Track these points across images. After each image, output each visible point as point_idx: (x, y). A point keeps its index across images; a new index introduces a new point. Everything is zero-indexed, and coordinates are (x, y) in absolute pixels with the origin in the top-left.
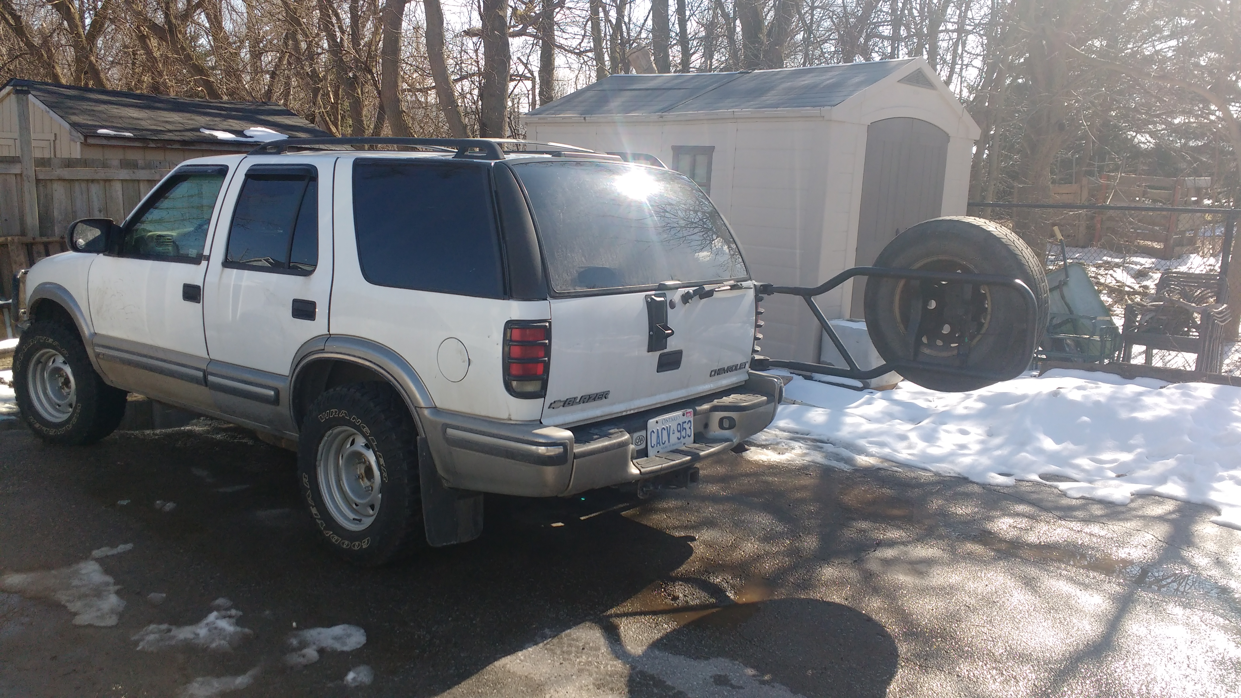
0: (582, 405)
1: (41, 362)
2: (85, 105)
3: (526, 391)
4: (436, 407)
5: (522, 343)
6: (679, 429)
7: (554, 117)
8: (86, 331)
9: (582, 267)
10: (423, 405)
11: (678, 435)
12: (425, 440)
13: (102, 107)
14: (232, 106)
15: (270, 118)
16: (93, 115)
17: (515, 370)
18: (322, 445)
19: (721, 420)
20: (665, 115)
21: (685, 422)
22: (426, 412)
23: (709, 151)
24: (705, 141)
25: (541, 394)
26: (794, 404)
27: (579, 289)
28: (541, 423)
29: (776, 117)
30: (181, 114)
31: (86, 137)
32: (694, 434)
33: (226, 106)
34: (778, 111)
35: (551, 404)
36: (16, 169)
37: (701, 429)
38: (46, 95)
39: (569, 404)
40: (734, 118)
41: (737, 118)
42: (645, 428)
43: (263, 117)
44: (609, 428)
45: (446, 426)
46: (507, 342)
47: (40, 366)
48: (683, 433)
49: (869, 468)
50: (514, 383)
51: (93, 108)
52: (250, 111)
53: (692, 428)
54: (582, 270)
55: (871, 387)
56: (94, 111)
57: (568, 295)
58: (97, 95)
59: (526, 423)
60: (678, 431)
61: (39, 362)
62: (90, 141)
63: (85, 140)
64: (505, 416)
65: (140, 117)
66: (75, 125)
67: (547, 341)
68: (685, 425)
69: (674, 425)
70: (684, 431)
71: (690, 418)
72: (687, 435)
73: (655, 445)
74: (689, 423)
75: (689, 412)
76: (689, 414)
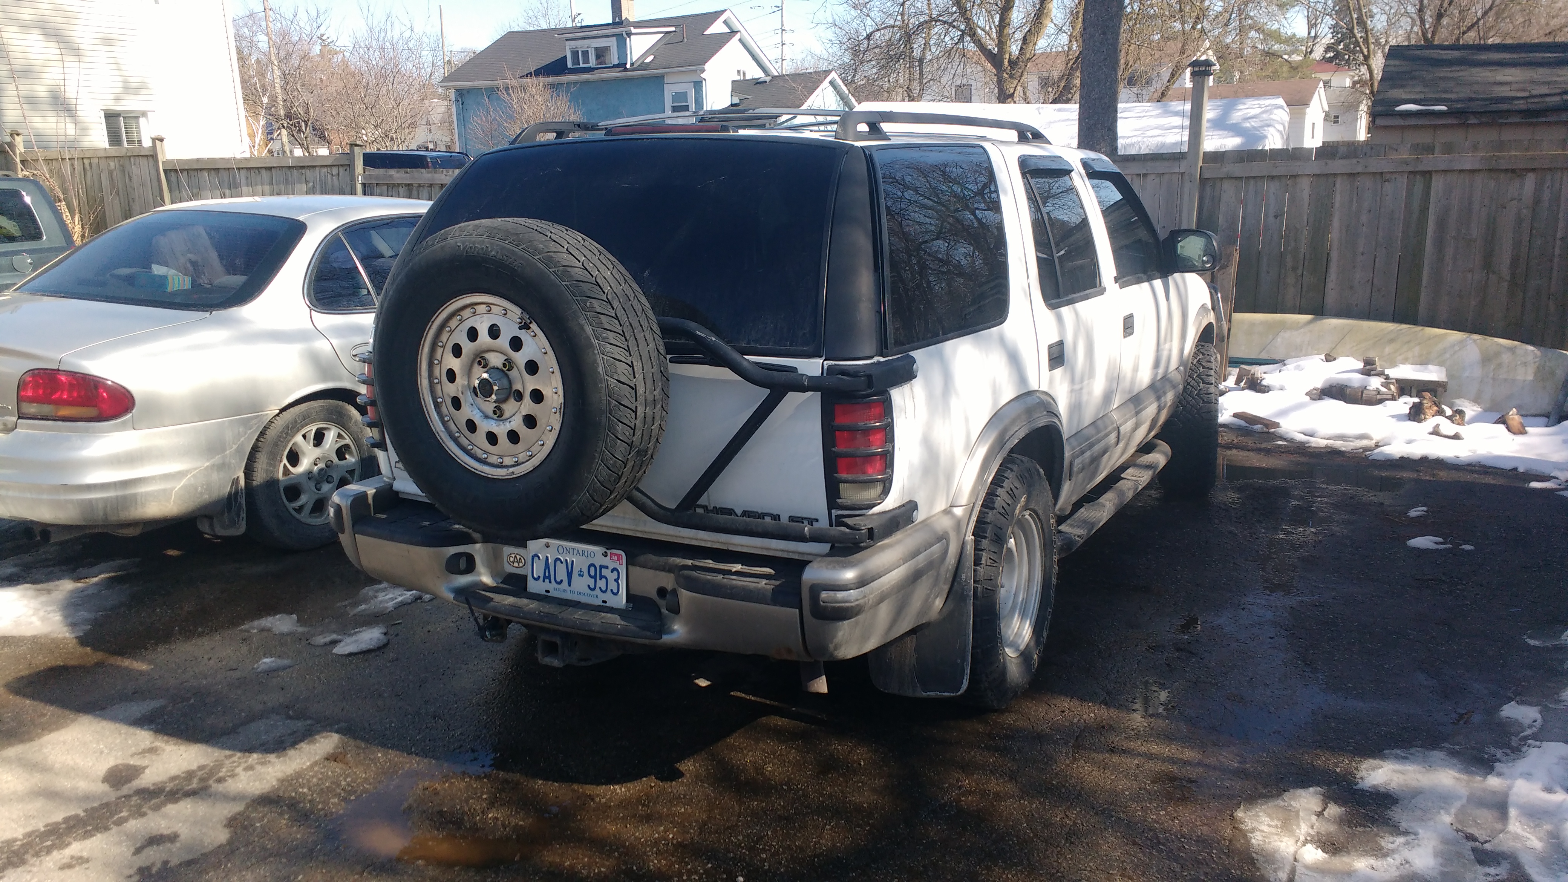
6: (592, 573)
11: (591, 582)
32: (627, 595)
37: (651, 593)
42: (524, 547)
48: (601, 584)
53: (622, 583)
60: (591, 576)
66: (1378, 102)
68: (605, 572)
69: (580, 563)
70: (604, 580)
71: (616, 565)
72: (609, 590)
73: (539, 577)
74: (615, 572)
75: (616, 555)
76: (617, 558)
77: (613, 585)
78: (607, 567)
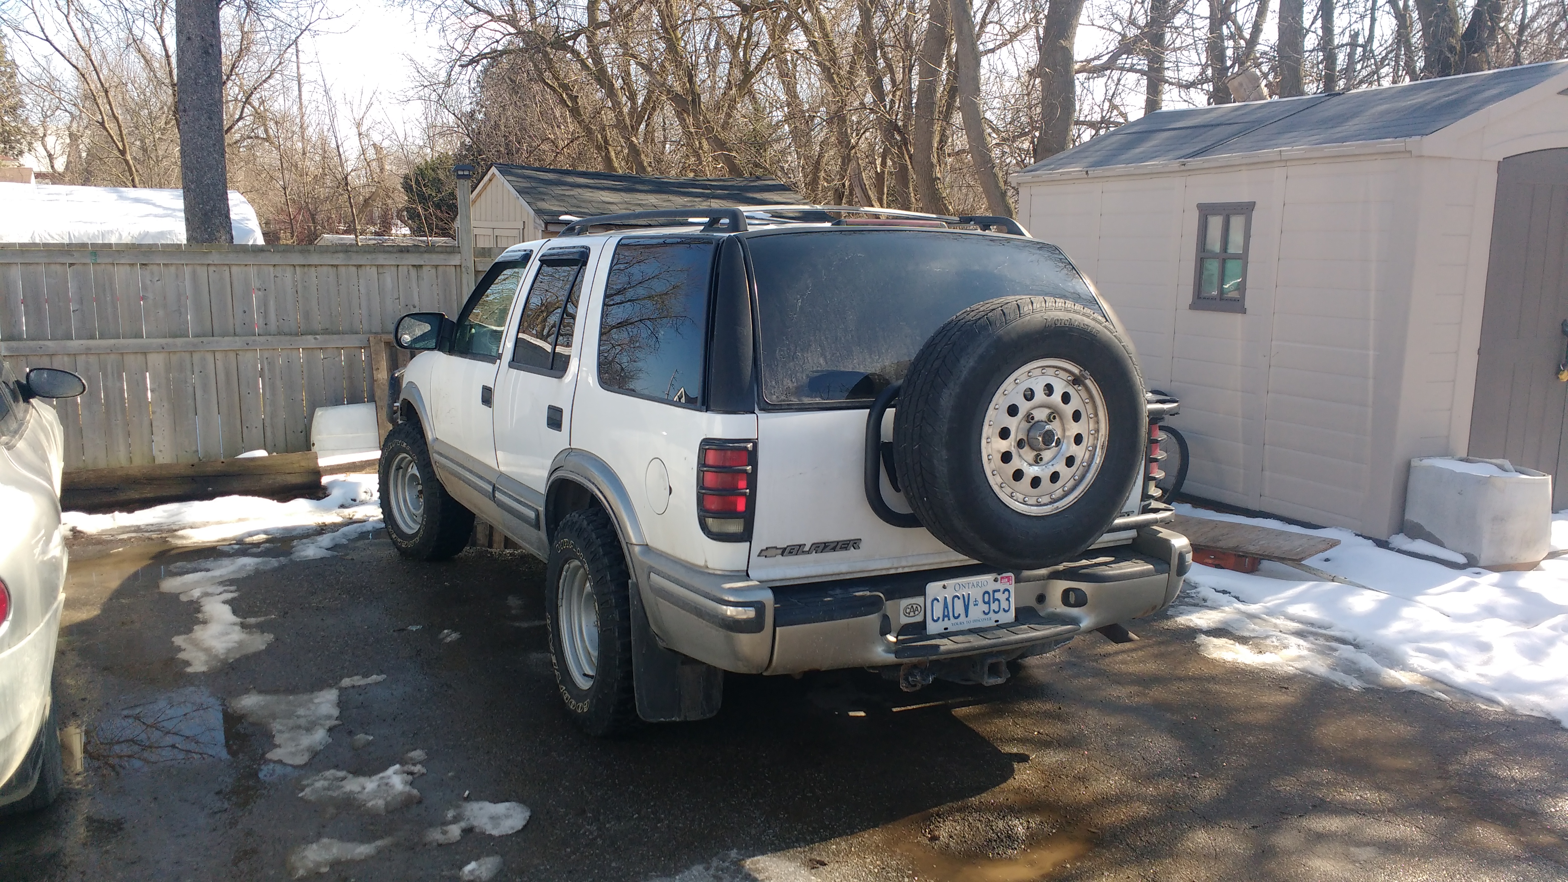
0: (814, 555)
1: (402, 468)
2: (558, 190)
3: (727, 531)
4: (647, 545)
5: (719, 469)
6: (986, 600)
7: (1051, 174)
8: (430, 436)
9: (817, 371)
10: (634, 541)
11: (985, 608)
12: (636, 585)
13: (576, 192)
14: (721, 183)
15: (758, 196)
16: (564, 201)
17: (713, 504)
18: (561, 581)
19: (1066, 593)
20: (1188, 162)
21: (999, 591)
22: (637, 549)
23: (1246, 209)
24: (1243, 196)
25: (746, 536)
26: (1333, 581)
27: (806, 400)
28: (748, 575)
29: (1344, 156)
30: (658, 196)
31: (547, 224)
32: (1016, 609)
33: (713, 183)
34: (1345, 146)
35: (762, 550)
36: (456, 260)
37: (1031, 602)
38: (520, 180)
39: (790, 552)
40: (1281, 161)
41: (1286, 161)
42: (923, 593)
43: (751, 195)
44: (854, 590)
45: (651, 569)
46: (702, 464)
47: (401, 471)
48: (994, 607)
49: (1396, 688)
50: (710, 521)
51: (567, 193)
52: (740, 188)
53: (1012, 600)
54: (816, 374)
55: (1482, 563)
56: (564, 195)
57: (786, 407)
58: (575, 178)
59: (727, 573)
60: (985, 603)
61: (399, 468)
62: (551, 228)
63: (546, 227)
64: (701, 563)
65: (611, 200)
66: (539, 212)
67: (749, 468)
68: (997, 595)
69: (976, 594)
70: (997, 602)
71: (1007, 586)
72: (1001, 609)
73: (939, 618)
74: (1006, 593)
75: (1007, 577)
76: (1006, 580)
77: (1004, 605)
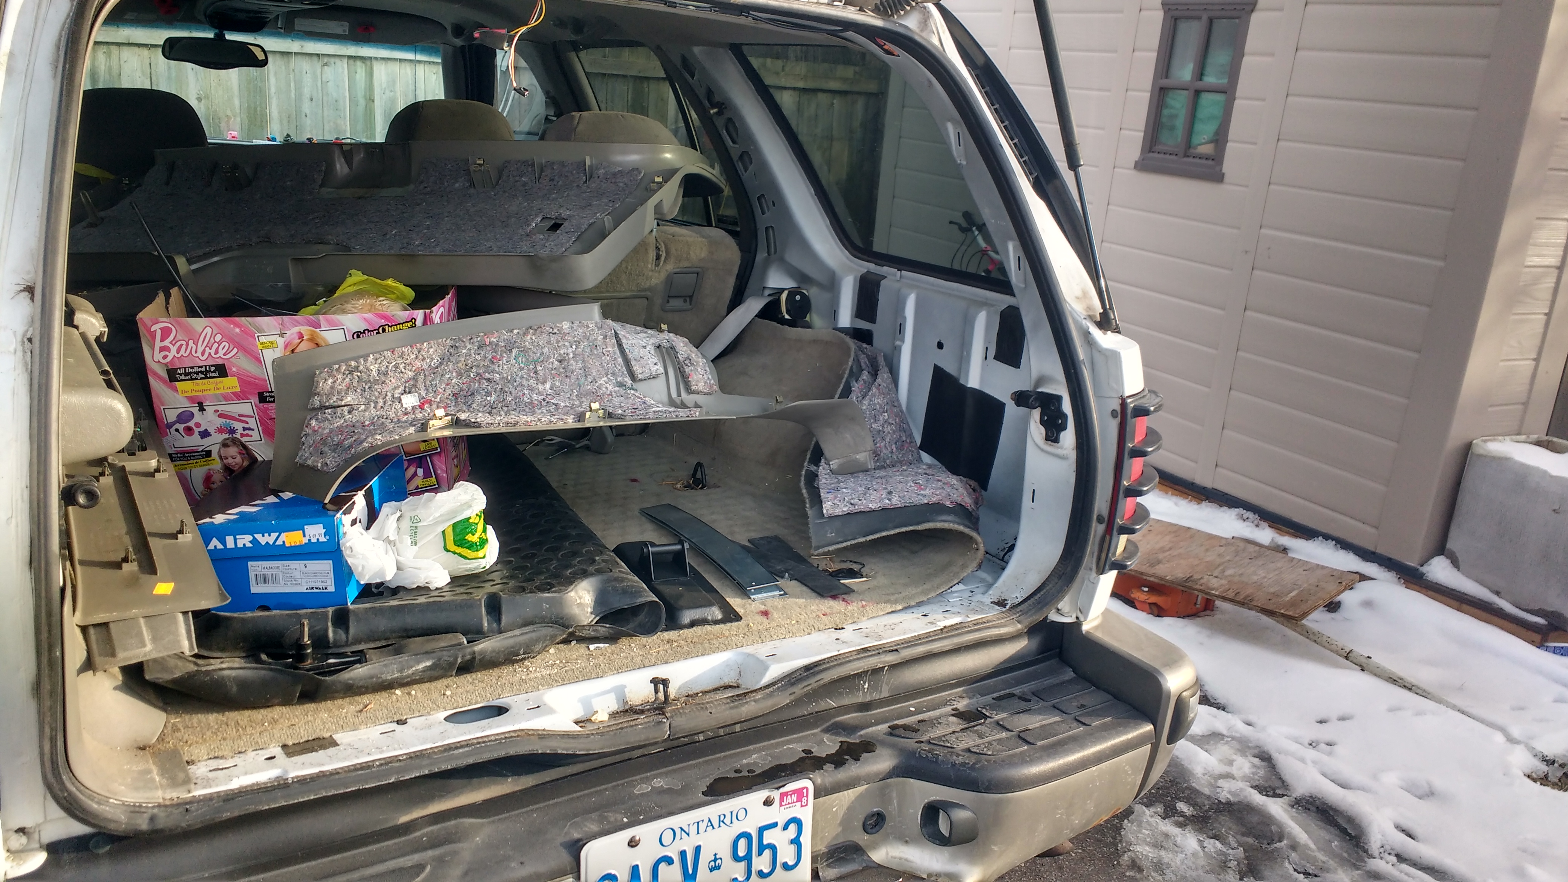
6: (741, 853)
11: (738, 871)
23: (1242, 9)
32: (816, 858)
48: (761, 864)
53: (806, 840)
60: (737, 860)
68: (769, 837)
69: (715, 843)
70: (767, 853)
71: (796, 811)
72: (779, 866)
74: (793, 827)
75: (794, 792)
76: (794, 798)
77: (786, 854)
78: (775, 825)
